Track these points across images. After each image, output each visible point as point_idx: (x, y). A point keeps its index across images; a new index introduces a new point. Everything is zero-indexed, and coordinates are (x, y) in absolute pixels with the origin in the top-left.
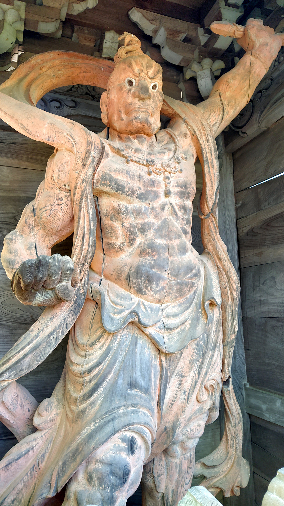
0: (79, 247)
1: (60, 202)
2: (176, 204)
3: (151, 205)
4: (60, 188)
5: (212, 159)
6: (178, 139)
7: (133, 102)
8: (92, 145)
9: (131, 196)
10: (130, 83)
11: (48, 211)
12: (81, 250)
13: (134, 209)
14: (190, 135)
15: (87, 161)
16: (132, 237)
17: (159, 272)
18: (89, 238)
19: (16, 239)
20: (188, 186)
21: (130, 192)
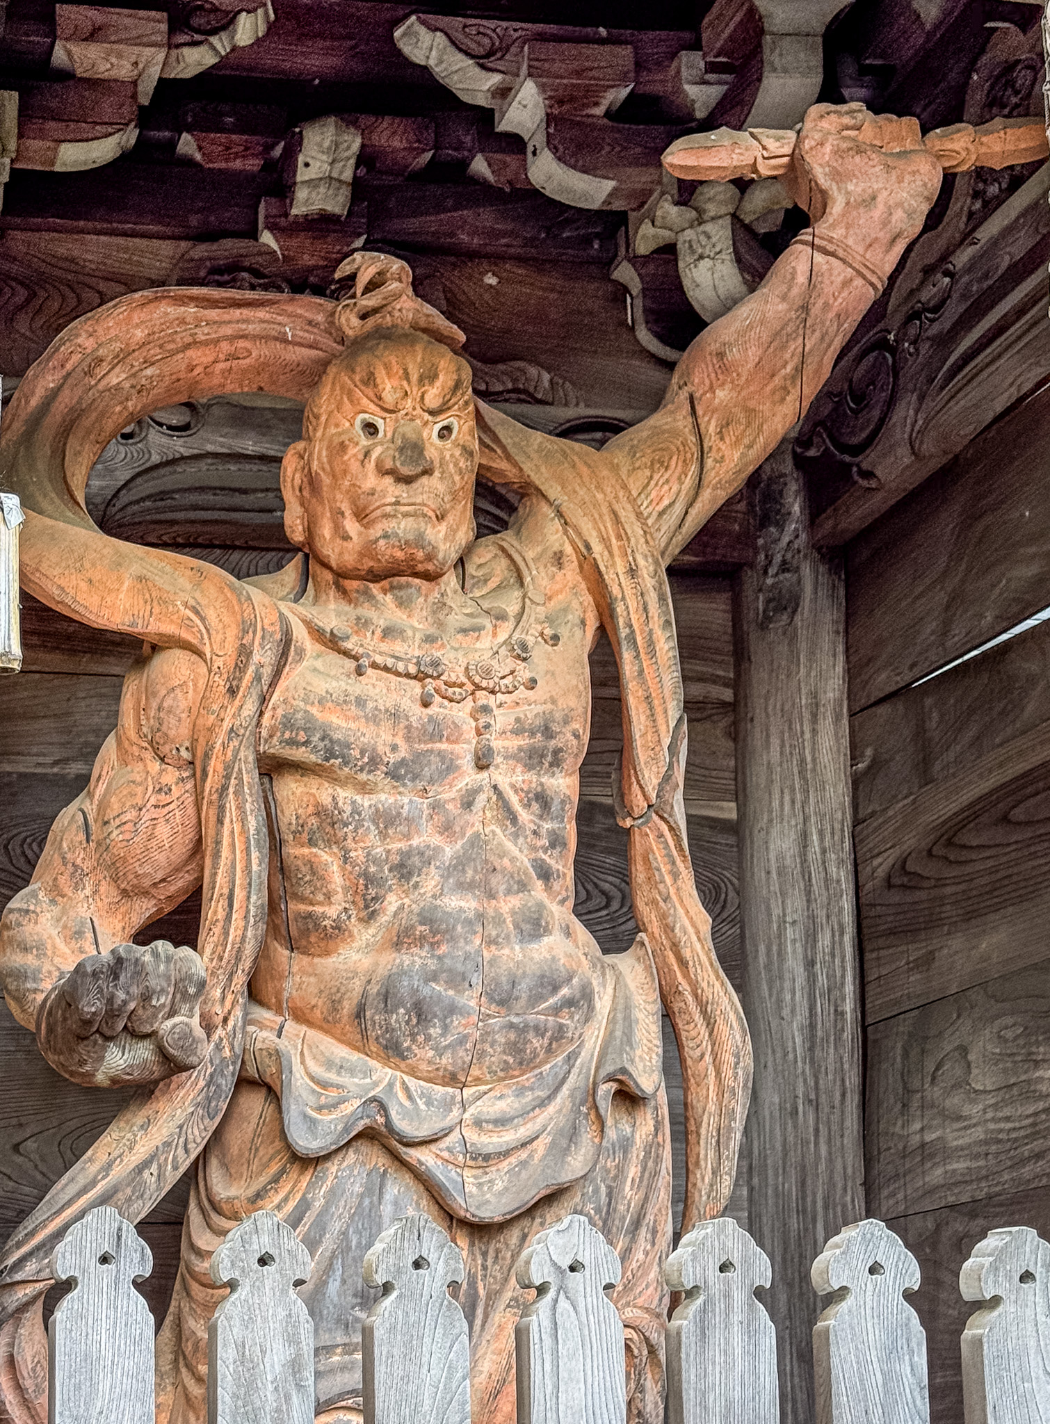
0: (220, 924)
1: (164, 798)
2: (512, 786)
3: (430, 794)
4: (162, 759)
6: (534, 573)
7: (378, 490)
8: (255, 632)
9: (370, 772)
10: (371, 429)
11: (129, 826)
12: (226, 933)
13: (377, 810)
14: (574, 558)
15: (240, 679)
16: (372, 892)
17: (451, 993)
18: (249, 898)
19: (38, 910)
20: (555, 728)
21: (366, 760)
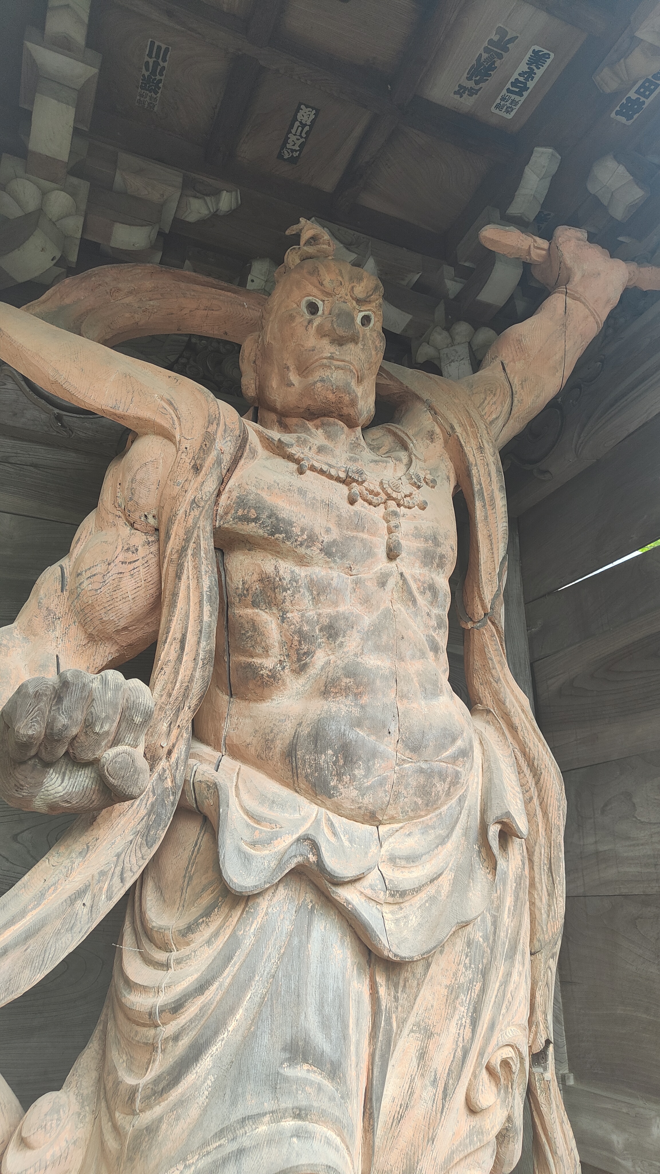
0: (171, 665)
1: (130, 556)
2: (413, 577)
3: (354, 572)
4: (132, 525)
5: (493, 489)
6: (415, 442)
7: (318, 347)
8: (218, 424)
9: (308, 547)
10: (313, 308)
11: (99, 578)
12: (176, 672)
13: (312, 580)
14: (441, 437)
15: (204, 460)
16: (305, 647)
17: (372, 738)
18: (199, 643)
19: (10, 644)
20: (441, 540)
21: (305, 537)
